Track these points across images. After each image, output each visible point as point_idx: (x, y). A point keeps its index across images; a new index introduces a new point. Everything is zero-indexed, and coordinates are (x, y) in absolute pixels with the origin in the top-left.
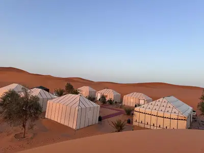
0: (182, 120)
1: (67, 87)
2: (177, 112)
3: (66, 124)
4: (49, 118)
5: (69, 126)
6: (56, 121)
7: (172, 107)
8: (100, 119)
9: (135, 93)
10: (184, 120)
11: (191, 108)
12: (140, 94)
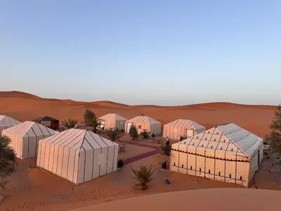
0: (243, 161)
1: (86, 116)
2: (235, 149)
3: (64, 176)
4: (42, 166)
5: (68, 179)
6: (51, 171)
7: (227, 141)
8: (120, 164)
9: (180, 120)
10: (246, 161)
11: (260, 140)
12: (188, 121)
